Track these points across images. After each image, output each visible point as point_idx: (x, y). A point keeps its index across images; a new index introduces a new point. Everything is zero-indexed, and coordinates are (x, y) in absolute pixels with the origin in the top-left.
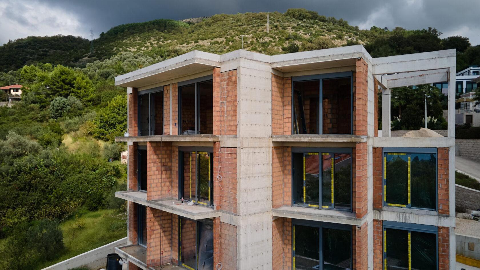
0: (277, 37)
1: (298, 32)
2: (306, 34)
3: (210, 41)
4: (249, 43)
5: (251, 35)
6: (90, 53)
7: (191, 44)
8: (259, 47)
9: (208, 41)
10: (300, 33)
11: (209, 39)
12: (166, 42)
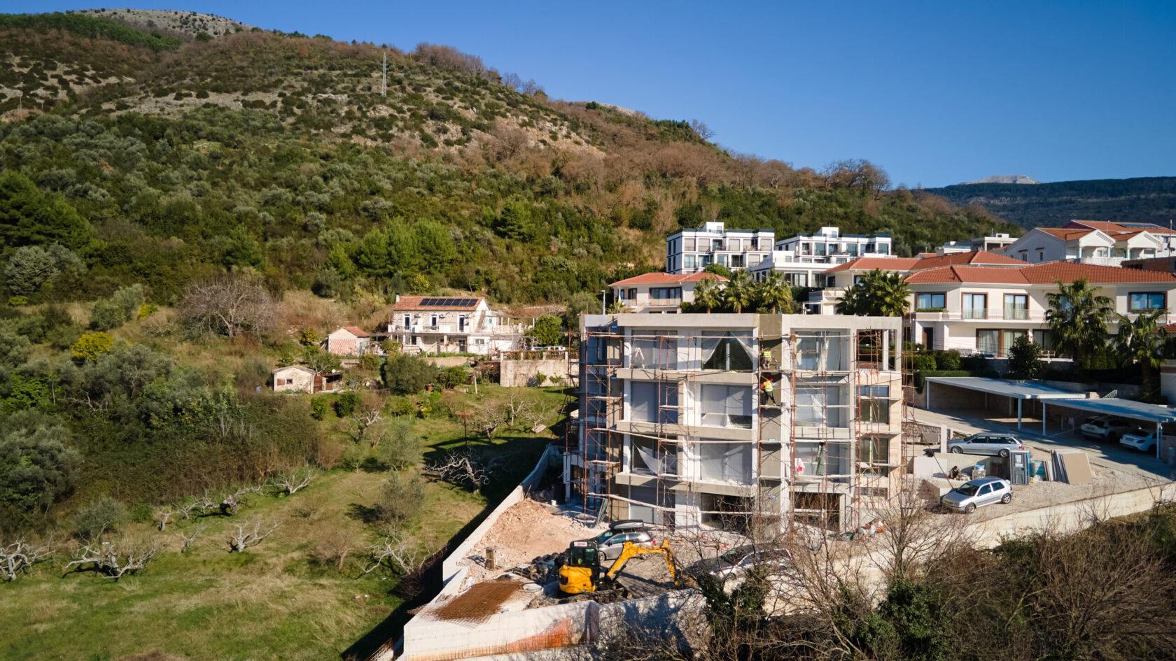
0: (405, 107)
1: (450, 102)
2: (466, 108)
3: (242, 98)
4: (343, 114)
5: (345, 97)
7: (189, 100)
8: (369, 127)
9: (235, 95)
10: (455, 104)
11: (235, 90)
12: (104, 83)
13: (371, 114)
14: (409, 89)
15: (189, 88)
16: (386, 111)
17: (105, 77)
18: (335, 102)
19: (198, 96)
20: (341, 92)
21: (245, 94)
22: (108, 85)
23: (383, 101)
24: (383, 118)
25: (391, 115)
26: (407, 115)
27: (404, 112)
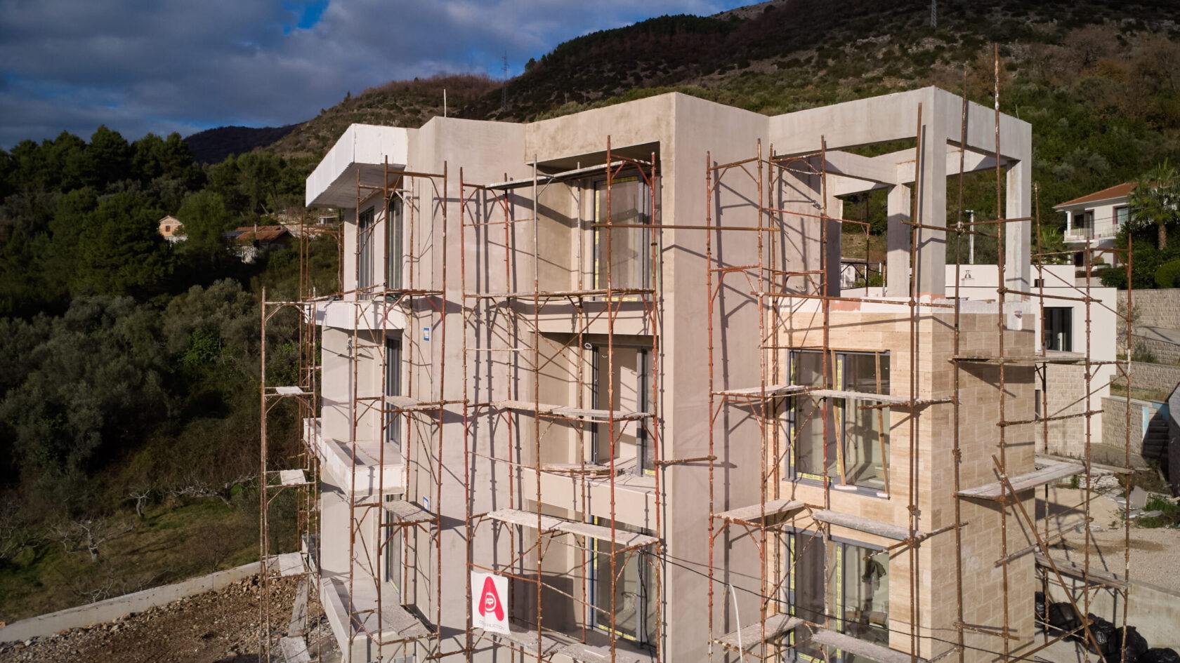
0: (958, 35)
1: (1023, 18)
2: (1043, 21)
3: (780, 60)
4: (880, 56)
5: (887, 38)
6: (500, 110)
7: (732, 73)
8: (906, 66)
9: (773, 60)
10: (1028, 19)
11: (775, 54)
13: (914, 50)
14: (970, 13)
15: (734, 61)
16: (933, 43)
18: (874, 45)
19: (740, 68)
20: (885, 34)
21: (784, 56)
23: (930, 32)
24: (926, 53)
25: (937, 47)
26: (958, 45)
27: (956, 41)
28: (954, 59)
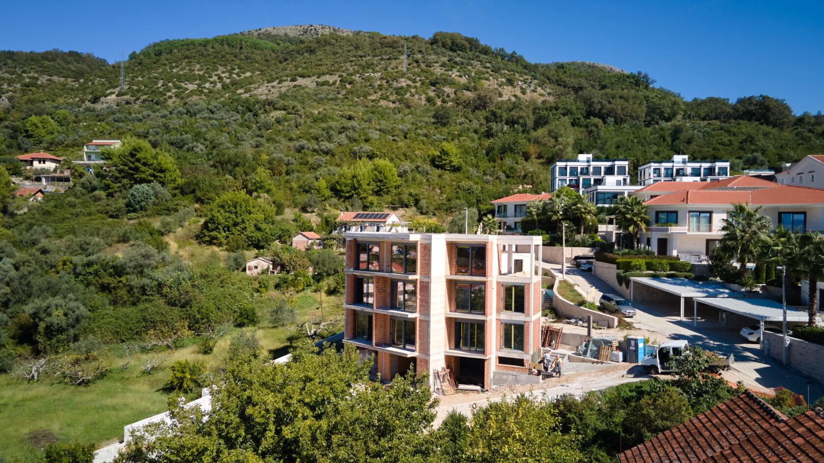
2: (461, 76)
3: (316, 79)
4: (377, 87)
5: (379, 74)
6: (118, 89)
7: (286, 84)
8: (391, 94)
9: (312, 79)
10: (453, 73)
11: (313, 75)
12: (243, 76)
13: (395, 84)
14: (423, 66)
15: (287, 76)
16: (405, 82)
17: (244, 73)
18: (372, 78)
19: (291, 81)
20: (377, 72)
21: (318, 77)
22: (245, 77)
23: (403, 75)
24: (402, 88)
25: (407, 85)
26: (418, 84)
27: (417, 82)
28: (417, 93)
